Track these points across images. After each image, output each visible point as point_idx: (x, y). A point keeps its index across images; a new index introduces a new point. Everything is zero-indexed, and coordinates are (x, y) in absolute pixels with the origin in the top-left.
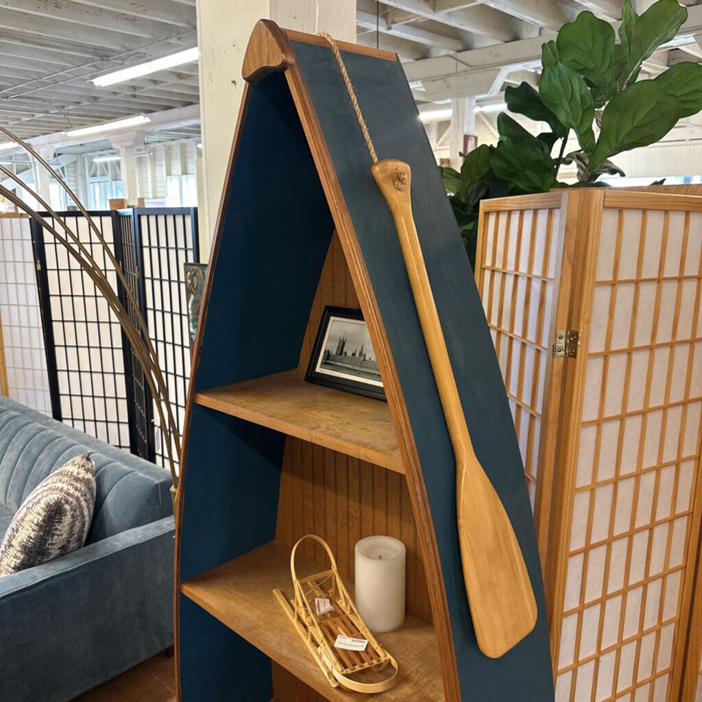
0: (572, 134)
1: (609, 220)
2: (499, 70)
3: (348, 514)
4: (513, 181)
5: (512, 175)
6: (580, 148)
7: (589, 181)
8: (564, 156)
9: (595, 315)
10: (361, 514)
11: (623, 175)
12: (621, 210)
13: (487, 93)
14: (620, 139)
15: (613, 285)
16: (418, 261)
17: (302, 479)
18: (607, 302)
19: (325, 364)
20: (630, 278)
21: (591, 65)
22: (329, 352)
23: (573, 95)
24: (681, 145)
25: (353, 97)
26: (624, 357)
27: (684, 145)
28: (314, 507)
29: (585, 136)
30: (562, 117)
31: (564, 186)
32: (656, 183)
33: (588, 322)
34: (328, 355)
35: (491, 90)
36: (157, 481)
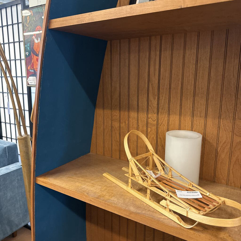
17: (111, 109)
28: (120, 127)
36: (5, 146)
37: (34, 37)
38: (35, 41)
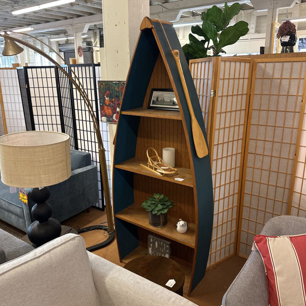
0: (211, 41)
1: (222, 64)
2: (179, 11)
4: (195, 55)
5: (194, 53)
6: (213, 45)
7: (216, 55)
8: (209, 47)
9: (220, 86)
10: (162, 144)
11: (225, 53)
12: (225, 61)
13: (175, 20)
14: (225, 43)
15: (223, 79)
16: (182, 73)
17: (144, 138)
18: (222, 83)
19: (153, 104)
20: (227, 78)
21: (216, 21)
23: (212, 30)
24: (247, 41)
25: (165, 35)
26: (226, 97)
27: (248, 41)
29: (215, 41)
30: (208, 36)
31: (209, 56)
32: (235, 55)
33: (218, 88)
34: (153, 101)
35: (176, 19)
36: (84, 155)
37: (105, 96)
38: (106, 98)
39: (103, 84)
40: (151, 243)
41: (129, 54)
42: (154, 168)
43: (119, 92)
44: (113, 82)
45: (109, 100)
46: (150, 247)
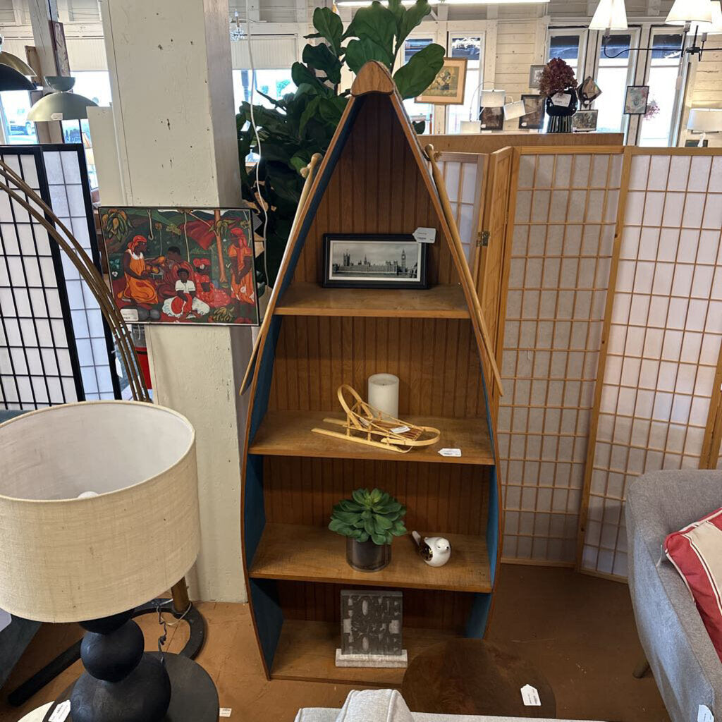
3: (342, 370)
10: (353, 367)
22: (337, 265)
28: (309, 376)
34: (337, 267)
37: (130, 251)
38: (134, 256)
39: (119, 216)
40: (350, 608)
41: (211, 132)
42: (348, 430)
43: (180, 238)
44: (160, 211)
45: (145, 261)
46: (348, 617)
